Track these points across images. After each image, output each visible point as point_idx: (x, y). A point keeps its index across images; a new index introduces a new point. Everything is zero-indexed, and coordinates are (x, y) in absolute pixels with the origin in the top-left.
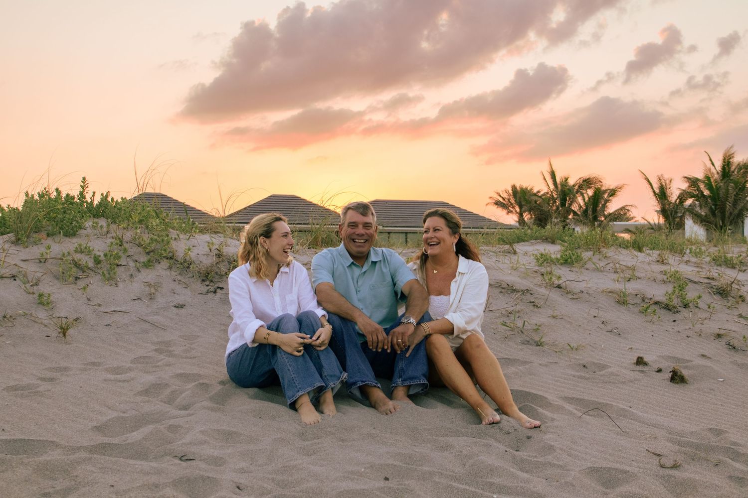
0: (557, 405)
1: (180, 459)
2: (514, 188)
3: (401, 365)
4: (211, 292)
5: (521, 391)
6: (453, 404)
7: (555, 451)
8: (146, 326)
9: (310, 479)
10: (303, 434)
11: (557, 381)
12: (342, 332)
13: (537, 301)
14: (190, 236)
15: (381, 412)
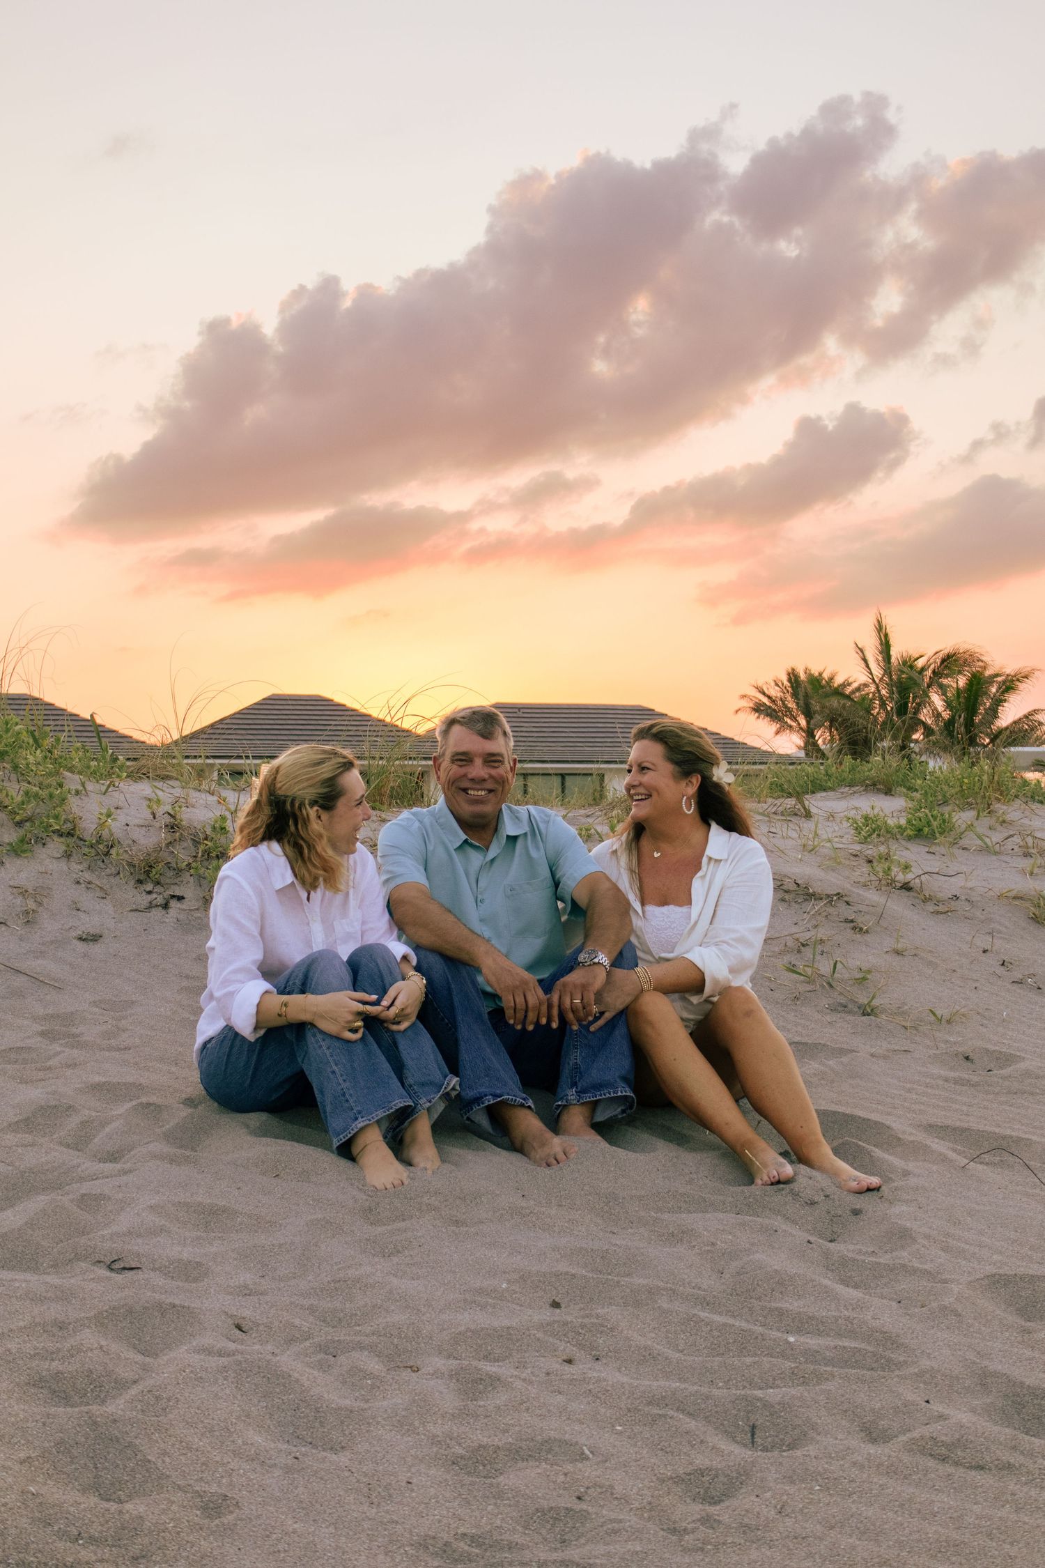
0: (913, 1142)
1: (110, 1268)
2: (793, 677)
3: (574, 1057)
4: (157, 906)
5: (834, 1113)
6: (689, 1142)
7: (914, 1240)
8: (20, 981)
9: (393, 1308)
10: (371, 1210)
11: (909, 1091)
12: (449, 989)
13: (860, 919)
14: (109, 787)
15: (535, 1162)
